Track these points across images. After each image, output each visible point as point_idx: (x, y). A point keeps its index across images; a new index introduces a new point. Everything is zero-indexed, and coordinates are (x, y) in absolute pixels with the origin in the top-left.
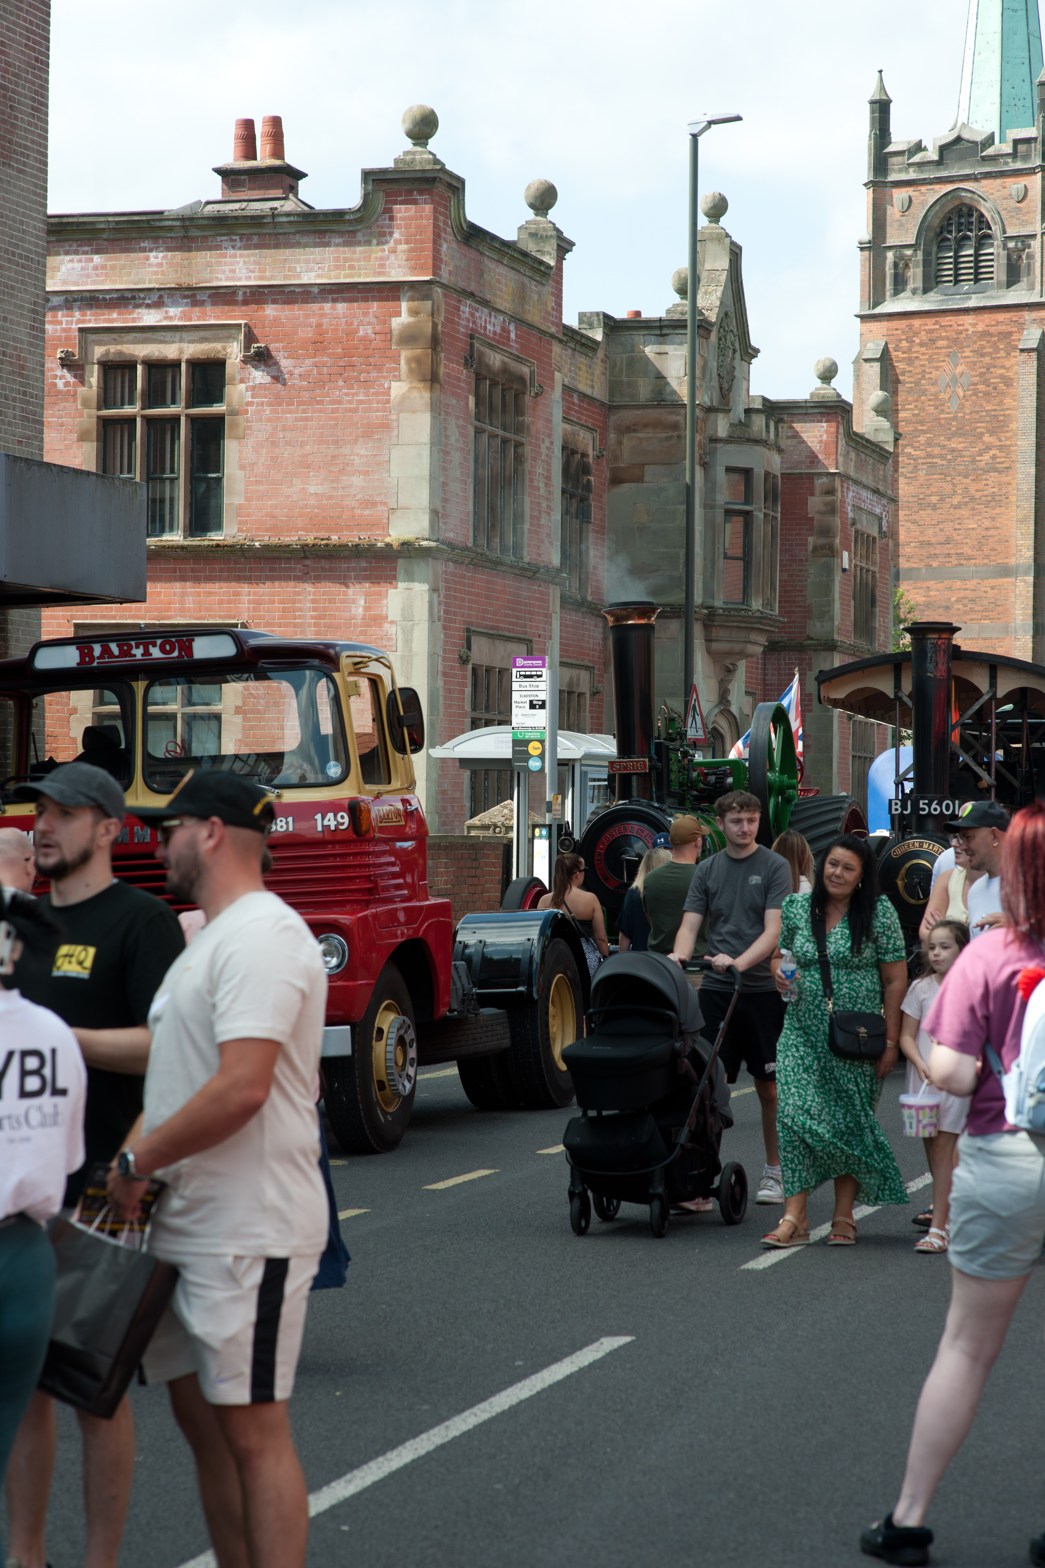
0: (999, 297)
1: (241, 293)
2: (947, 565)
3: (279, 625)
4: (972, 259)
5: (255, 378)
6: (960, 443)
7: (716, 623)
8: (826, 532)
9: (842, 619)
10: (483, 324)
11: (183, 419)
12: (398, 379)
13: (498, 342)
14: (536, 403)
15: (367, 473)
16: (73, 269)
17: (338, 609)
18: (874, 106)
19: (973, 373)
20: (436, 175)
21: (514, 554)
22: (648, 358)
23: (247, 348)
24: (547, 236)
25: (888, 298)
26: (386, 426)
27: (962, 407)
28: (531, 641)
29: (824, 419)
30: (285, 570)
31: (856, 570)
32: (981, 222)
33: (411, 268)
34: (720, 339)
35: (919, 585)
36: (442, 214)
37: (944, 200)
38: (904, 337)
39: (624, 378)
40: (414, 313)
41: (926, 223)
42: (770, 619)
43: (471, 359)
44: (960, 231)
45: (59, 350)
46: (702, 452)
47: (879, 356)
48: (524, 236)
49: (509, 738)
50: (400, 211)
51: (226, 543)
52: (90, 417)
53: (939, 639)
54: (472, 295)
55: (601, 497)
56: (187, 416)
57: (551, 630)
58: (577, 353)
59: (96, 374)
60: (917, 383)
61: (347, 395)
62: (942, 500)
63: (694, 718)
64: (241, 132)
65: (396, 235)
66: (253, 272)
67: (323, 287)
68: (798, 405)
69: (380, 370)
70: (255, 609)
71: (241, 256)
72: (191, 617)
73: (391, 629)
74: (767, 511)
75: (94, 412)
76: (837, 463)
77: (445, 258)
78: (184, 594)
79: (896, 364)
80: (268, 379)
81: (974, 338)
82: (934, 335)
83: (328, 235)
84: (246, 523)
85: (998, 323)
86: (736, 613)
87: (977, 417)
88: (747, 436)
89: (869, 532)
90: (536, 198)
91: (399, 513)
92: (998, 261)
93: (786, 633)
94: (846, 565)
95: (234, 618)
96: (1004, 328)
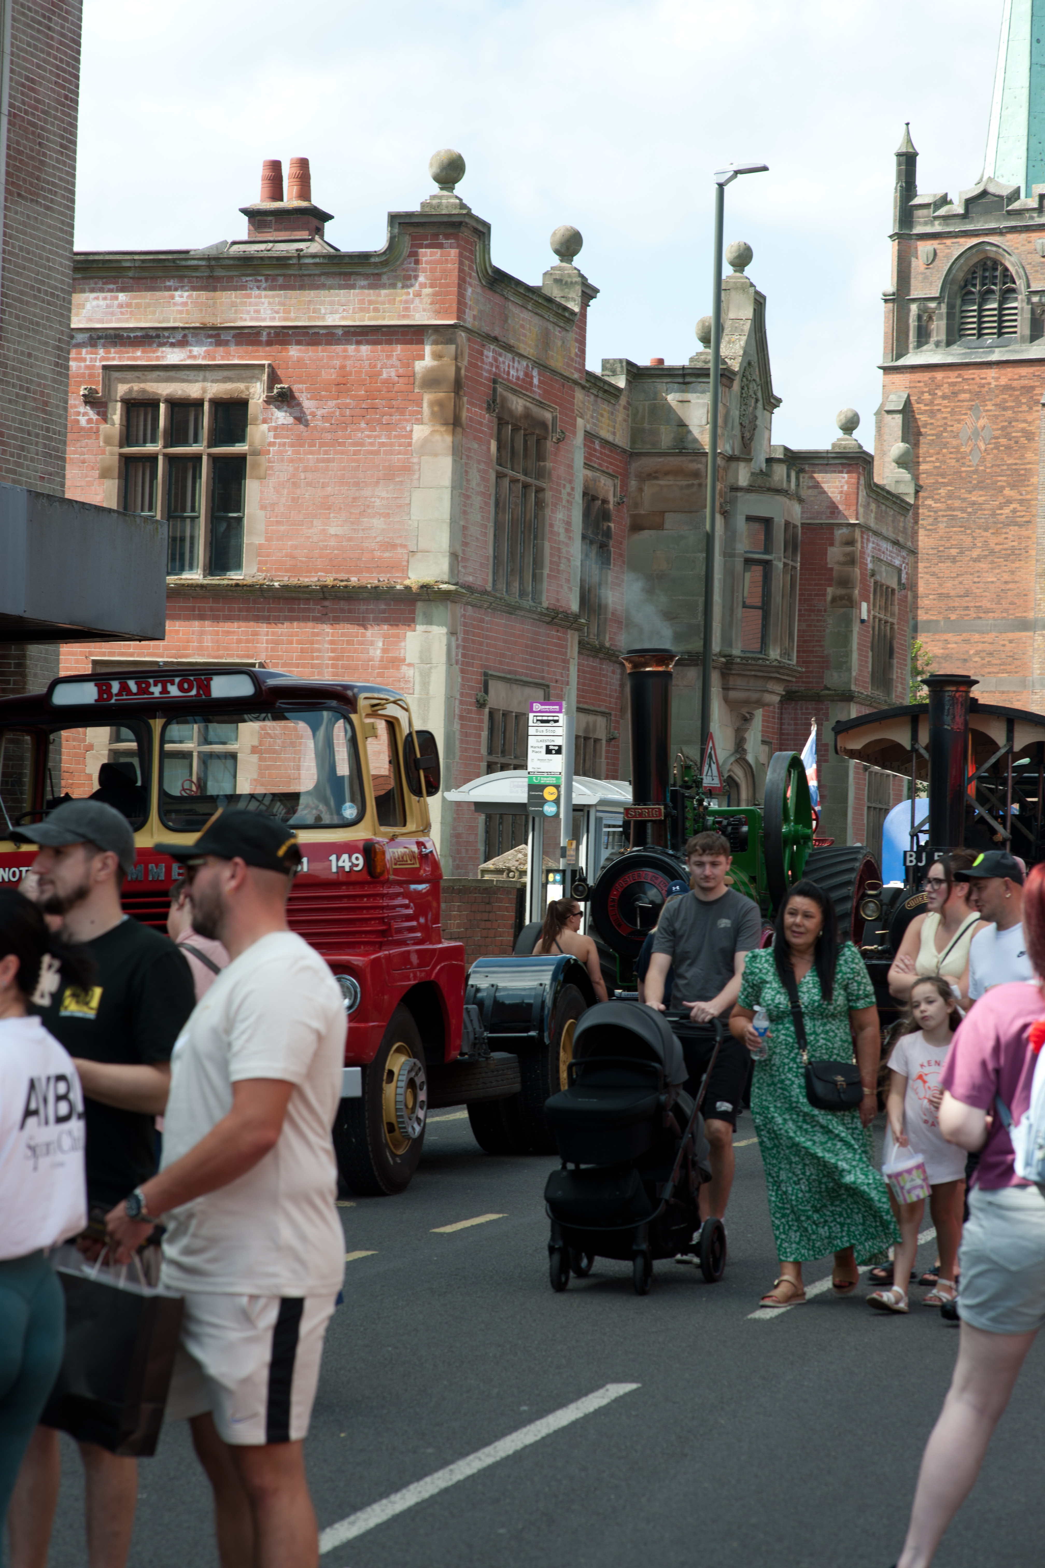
0: (1022, 351)
1: (265, 333)
2: (966, 618)
3: (297, 666)
4: (995, 312)
5: (277, 418)
6: (981, 496)
7: (734, 672)
8: (845, 582)
9: (860, 670)
10: (507, 369)
11: (205, 458)
12: (420, 422)
13: (521, 387)
14: (558, 449)
15: (387, 515)
16: (98, 306)
17: (356, 651)
18: (901, 158)
19: (995, 427)
20: (462, 219)
21: (533, 599)
22: (670, 407)
23: (270, 388)
24: (572, 283)
25: (911, 350)
26: (407, 469)
27: (983, 460)
28: (548, 686)
29: (845, 470)
30: (304, 610)
31: (874, 622)
32: (1005, 276)
33: (435, 311)
34: (742, 388)
35: (937, 637)
36: (467, 258)
37: (969, 253)
38: (926, 389)
39: (646, 426)
40: (437, 356)
41: (951, 276)
42: (787, 668)
43: (494, 404)
44: (984, 285)
45: (83, 387)
46: (722, 501)
47: (901, 408)
48: (550, 282)
49: (525, 782)
50: (426, 255)
51: (245, 582)
52: (112, 454)
53: (957, 691)
54: (495, 340)
55: (621, 544)
56: (209, 455)
57: (568, 676)
58: (599, 400)
59: (118, 412)
60: (939, 436)
61: (369, 437)
62: (961, 553)
63: (710, 766)
64: (268, 173)
65: (422, 279)
66: (277, 313)
67: (347, 329)
68: (820, 455)
69: (402, 413)
70: (273, 649)
71: (266, 297)
72: (209, 656)
73: (409, 672)
74: (786, 561)
75: (117, 450)
76: (857, 514)
77: (469, 303)
78: (202, 633)
79: (918, 416)
80: (290, 420)
81: (997, 392)
82: (957, 388)
83: (353, 277)
84: (265, 563)
85: (1021, 377)
86: (753, 662)
87: (998, 470)
88: (768, 486)
89: (888, 583)
90: (562, 244)
91: (419, 556)
92: (1022, 315)
93: (803, 682)
94: (864, 616)
95: (252, 658)
96: (1026, 382)
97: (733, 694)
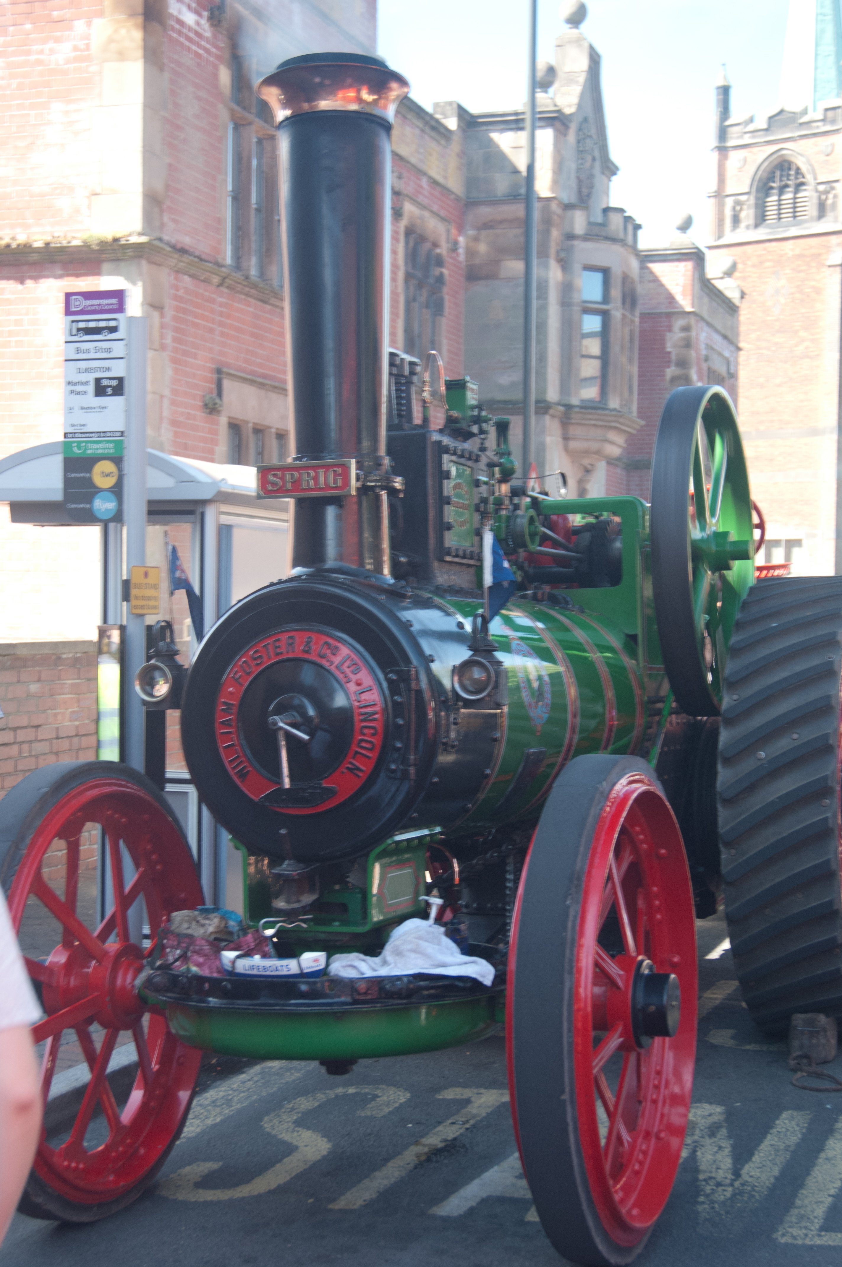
0: (811, 228)
2: (772, 428)
4: (790, 201)
6: (781, 338)
7: (573, 421)
12: (100, 15)
18: (719, 91)
19: (791, 286)
22: (504, 154)
25: (728, 233)
26: (86, 81)
27: (782, 311)
29: (681, 265)
32: (797, 173)
37: (771, 157)
38: (740, 261)
39: (481, 174)
41: (757, 175)
42: (627, 419)
43: (221, 15)
44: (781, 181)
46: (559, 248)
55: (456, 293)
74: (624, 313)
76: (691, 303)
81: (792, 259)
82: (762, 257)
85: (810, 247)
86: (592, 411)
87: (794, 318)
88: (604, 234)
89: (719, 371)
92: (810, 201)
96: (815, 250)
97: (573, 444)
